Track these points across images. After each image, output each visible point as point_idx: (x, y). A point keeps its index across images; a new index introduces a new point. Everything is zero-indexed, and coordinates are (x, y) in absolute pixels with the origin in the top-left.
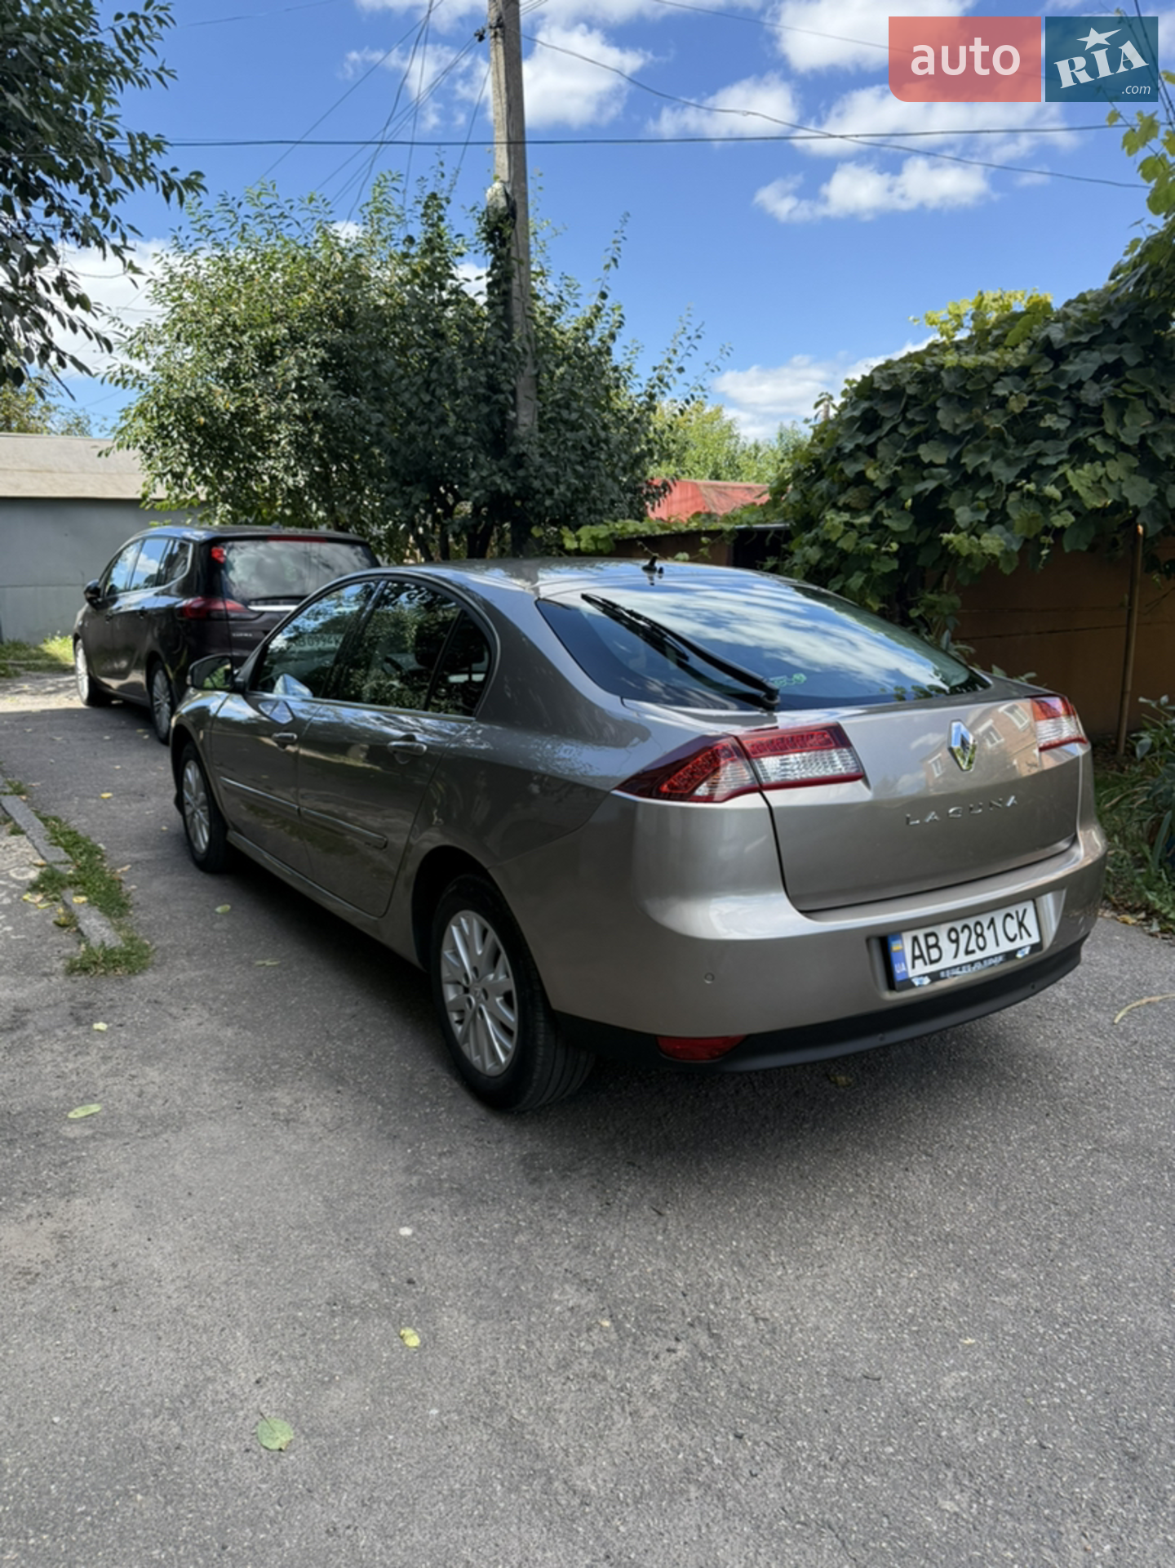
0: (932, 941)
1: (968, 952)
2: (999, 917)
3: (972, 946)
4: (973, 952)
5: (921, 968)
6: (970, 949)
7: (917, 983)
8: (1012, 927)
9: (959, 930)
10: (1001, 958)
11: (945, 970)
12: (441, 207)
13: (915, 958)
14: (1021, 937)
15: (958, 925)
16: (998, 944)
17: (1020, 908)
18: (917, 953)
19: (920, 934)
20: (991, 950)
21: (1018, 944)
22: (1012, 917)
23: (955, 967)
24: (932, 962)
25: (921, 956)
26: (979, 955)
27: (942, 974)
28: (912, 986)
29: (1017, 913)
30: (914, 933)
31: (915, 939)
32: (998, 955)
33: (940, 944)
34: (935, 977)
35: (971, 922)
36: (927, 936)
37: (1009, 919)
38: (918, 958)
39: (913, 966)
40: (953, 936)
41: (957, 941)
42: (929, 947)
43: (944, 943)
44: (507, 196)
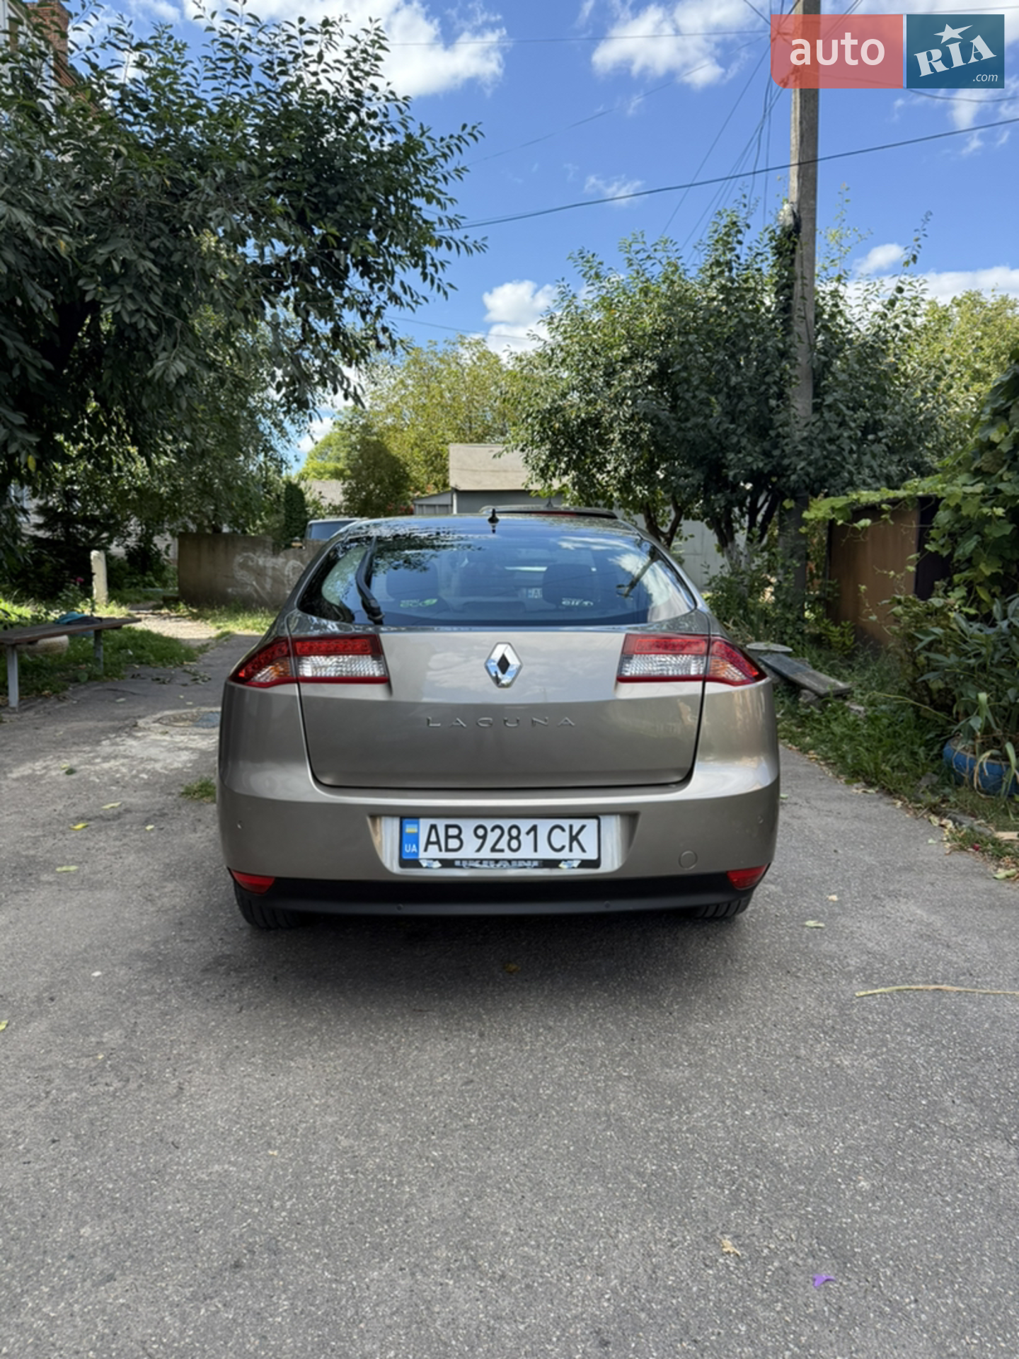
0: (453, 832)
1: (493, 849)
2: (544, 826)
3: (503, 844)
4: (502, 851)
5: (434, 851)
6: (498, 847)
7: (424, 864)
8: (560, 838)
9: (489, 829)
10: (536, 864)
11: (461, 860)
12: (739, 231)
13: (429, 842)
14: (571, 850)
15: (489, 824)
16: (536, 850)
17: (577, 824)
18: (433, 838)
19: (441, 824)
20: (526, 852)
21: (564, 854)
22: (563, 830)
23: (475, 860)
24: (447, 850)
25: (438, 843)
26: (508, 855)
27: (457, 863)
28: (420, 866)
29: (571, 827)
30: (433, 821)
31: (433, 827)
32: (532, 860)
33: (462, 836)
34: (447, 863)
35: (506, 824)
36: (447, 827)
37: (557, 831)
38: (433, 843)
39: (426, 850)
40: (481, 832)
41: (484, 837)
42: (447, 837)
43: (468, 835)
44: (794, 214)
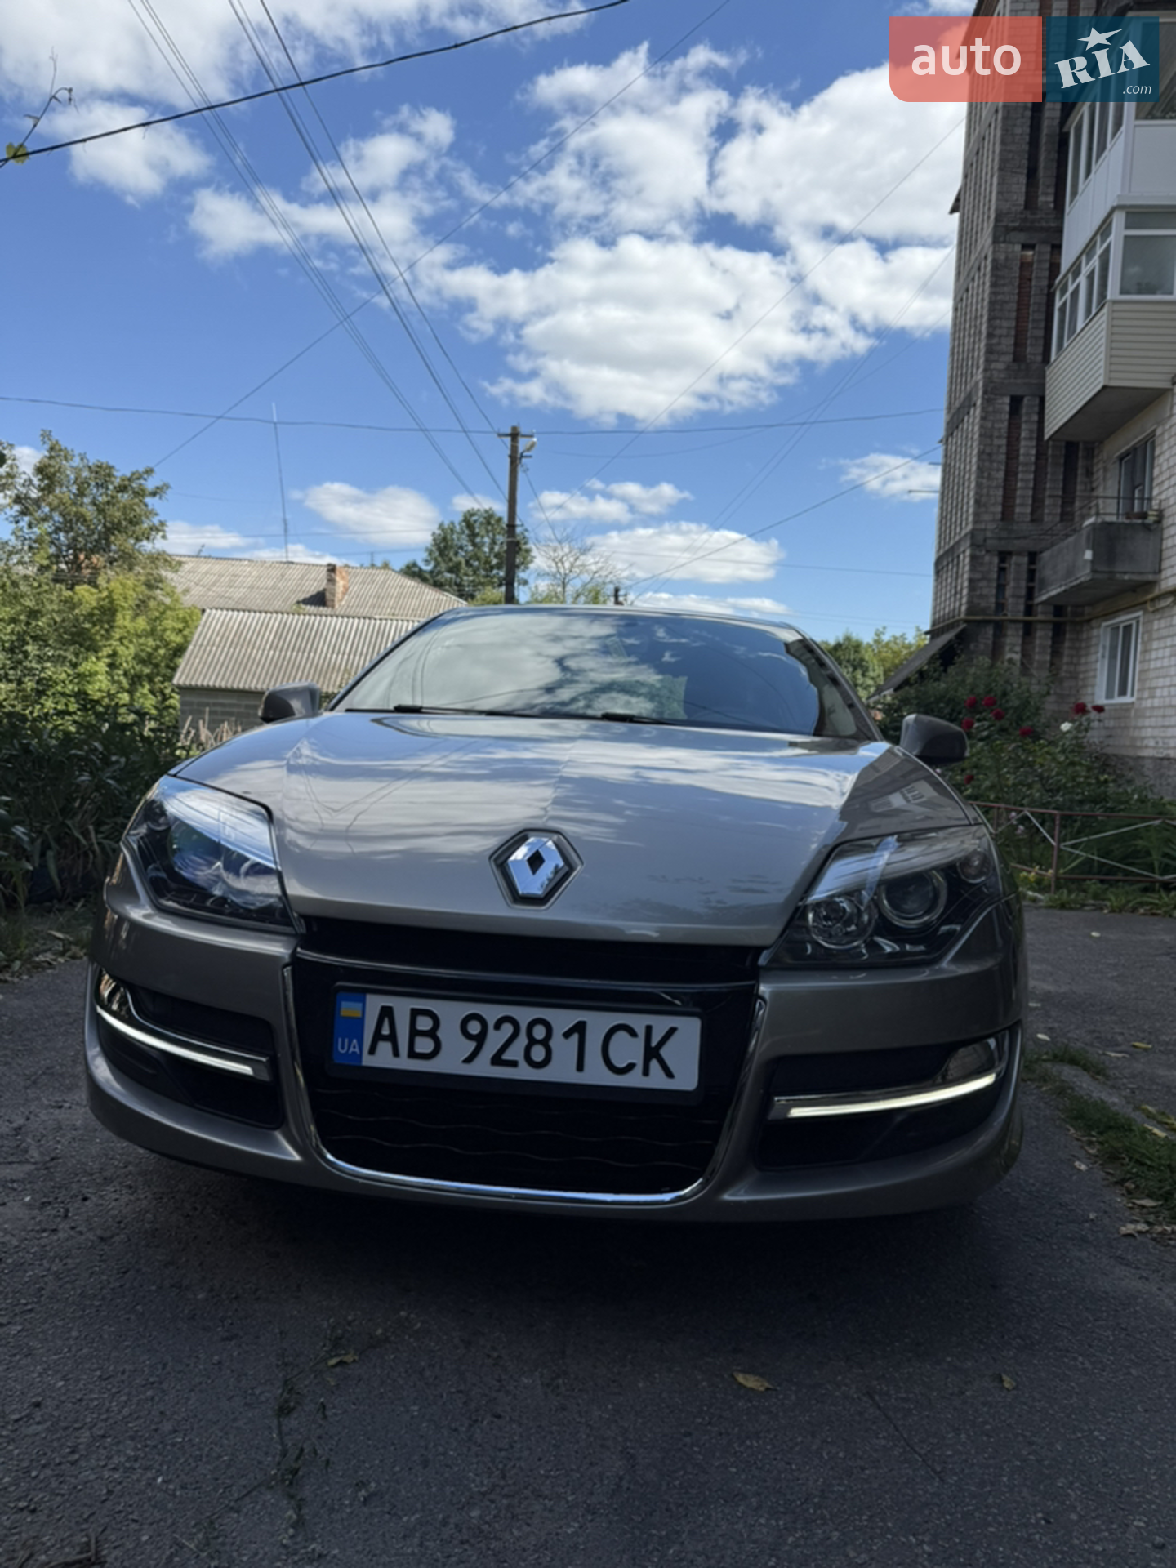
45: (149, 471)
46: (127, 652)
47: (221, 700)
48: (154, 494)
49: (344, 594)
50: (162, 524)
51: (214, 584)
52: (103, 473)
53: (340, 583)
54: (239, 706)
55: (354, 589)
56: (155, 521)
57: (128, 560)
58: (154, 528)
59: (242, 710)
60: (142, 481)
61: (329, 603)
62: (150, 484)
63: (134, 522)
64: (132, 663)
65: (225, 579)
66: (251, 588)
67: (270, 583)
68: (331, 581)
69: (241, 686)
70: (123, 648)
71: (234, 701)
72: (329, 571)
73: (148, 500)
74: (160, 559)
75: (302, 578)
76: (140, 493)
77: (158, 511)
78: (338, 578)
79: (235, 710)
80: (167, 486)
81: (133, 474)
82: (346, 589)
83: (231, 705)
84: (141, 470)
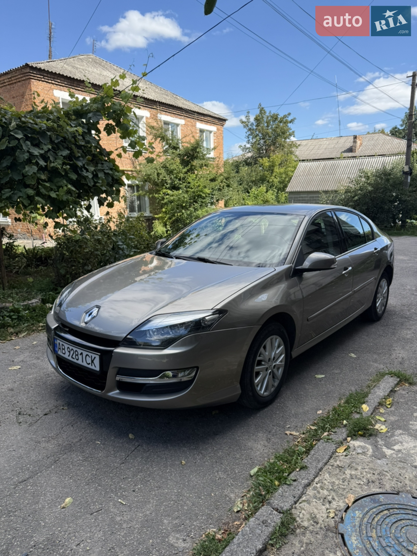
45: (289, 114)
46: (276, 180)
47: (301, 196)
48: (290, 122)
49: (360, 146)
50: (293, 132)
51: (312, 150)
52: (275, 118)
53: (358, 142)
54: (307, 197)
55: (364, 144)
56: (291, 131)
57: (282, 146)
58: (290, 135)
59: (309, 198)
60: (287, 118)
61: (354, 151)
62: (289, 119)
63: (283, 133)
64: (278, 184)
65: (317, 147)
66: (326, 149)
67: (333, 146)
68: (355, 142)
69: (308, 190)
70: (275, 179)
71: (306, 196)
72: (354, 138)
73: (289, 125)
74: (293, 145)
75: (345, 142)
76: (286, 122)
77: (292, 128)
78: (357, 141)
79: (306, 199)
80: (295, 119)
81: (284, 116)
82: (361, 144)
83: (305, 197)
84: (287, 114)
